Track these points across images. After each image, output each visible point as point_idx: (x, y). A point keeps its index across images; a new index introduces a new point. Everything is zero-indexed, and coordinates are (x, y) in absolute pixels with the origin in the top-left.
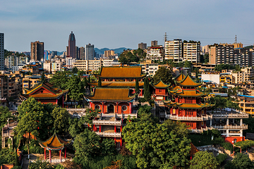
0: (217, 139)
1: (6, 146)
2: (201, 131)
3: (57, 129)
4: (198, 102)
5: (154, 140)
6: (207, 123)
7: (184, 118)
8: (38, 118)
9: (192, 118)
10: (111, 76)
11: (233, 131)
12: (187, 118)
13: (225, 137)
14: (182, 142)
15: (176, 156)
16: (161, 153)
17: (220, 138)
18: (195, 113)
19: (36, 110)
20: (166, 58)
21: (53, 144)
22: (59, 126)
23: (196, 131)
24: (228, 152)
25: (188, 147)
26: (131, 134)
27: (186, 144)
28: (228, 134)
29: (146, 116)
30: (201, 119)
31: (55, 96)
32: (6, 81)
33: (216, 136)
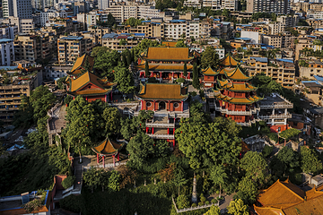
0: (263, 129)
1: (54, 143)
2: (249, 124)
3: (109, 131)
4: (247, 97)
5: (207, 143)
6: (255, 116)
7: (233, 113)
8: (89, 123)
9: (241, 113)
10: (158, 58)
11: (278, 120)
12: (237, 113)
13: (270, 126)
14: (234, 143)
15: (227, 156)
16: (213, 155)
17: (266, 128)
18: (244, 107)
19: (86, 114)
20: (204, 5)
21: (107, 150)
22: (111, 129)
23: (245, 124)
24: (273, 142)
25: (239, 148)
26: (185, 138)
27: (237, 144)
28: (273, 123)
29: (199, 116)
30: (250, 113)
31: (103, 91)
32: (39, 41)
33: (262, 126)
